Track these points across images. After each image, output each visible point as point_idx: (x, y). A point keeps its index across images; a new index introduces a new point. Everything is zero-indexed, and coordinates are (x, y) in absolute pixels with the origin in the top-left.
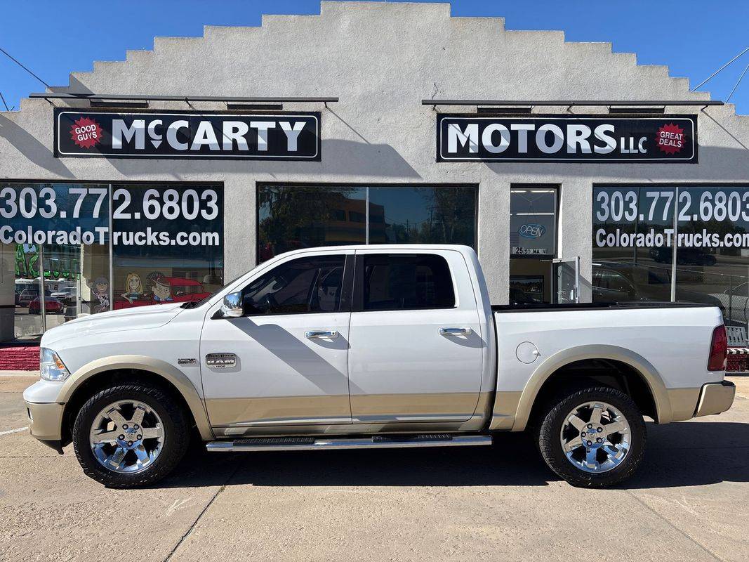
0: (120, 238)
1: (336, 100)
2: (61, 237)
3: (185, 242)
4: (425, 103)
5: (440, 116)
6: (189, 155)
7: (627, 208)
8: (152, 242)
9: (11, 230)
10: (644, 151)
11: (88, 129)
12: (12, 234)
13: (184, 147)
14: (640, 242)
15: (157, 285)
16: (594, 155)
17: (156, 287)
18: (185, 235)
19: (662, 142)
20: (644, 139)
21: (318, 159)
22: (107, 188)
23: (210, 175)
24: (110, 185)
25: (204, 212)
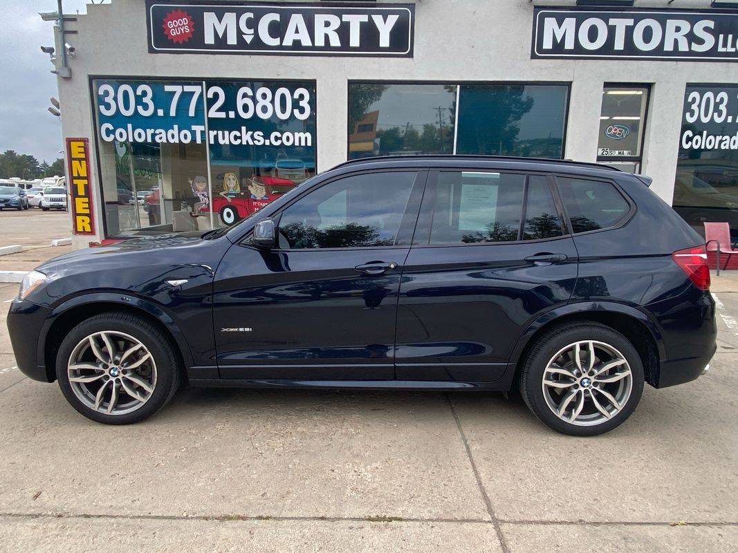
0: (216, 137)
2: (160, 136)
3: (279, 142)
5: (537, 9)
6: (281, 50)
7: (717, 109)
8: (247, 142)
9: (111, 128)
11: (180, 22)
12: (113, 132)
13: (276, 42)
14: (725, 145)
15: (253, 184)
16: (691, 53)
17: (252, 186)
18: (279, 135)
21: (410, 55)
22: (202, 85)
23: (303, 73)
24: (204, 82)
25: (296, 112)
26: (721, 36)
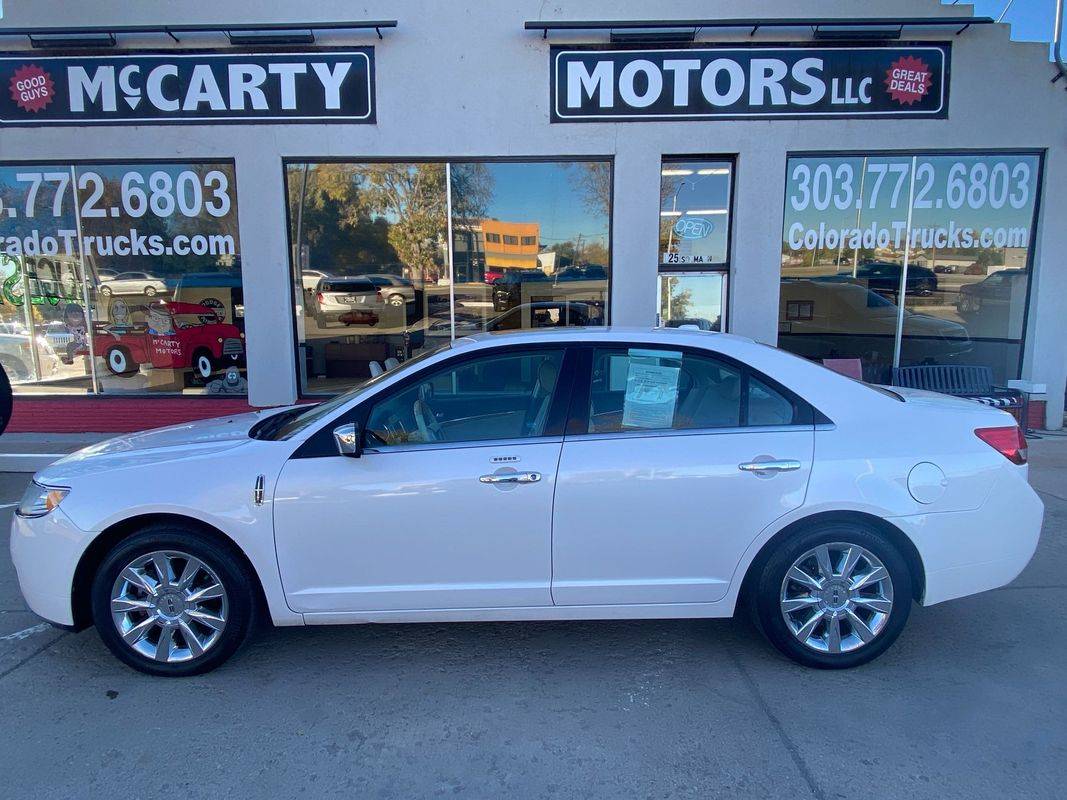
0: (94, 246)
1: (394, 25)
2: (13, 246)
3: (186, 251)
4: (529, 26)
5: (555, 49)
6: (181, 117)
7: (837, 190)
8: (140, 251)
10: (867, 101)
11: (35, 82)
13: (174, 105)
15: (152, 313)
16: (790, 107)
17: (150, 316)
18: (185, 240)
19: (895, 86)
20: (868, 80)
21: (372, 120)
22: (69, 171)
23: (214, 148)
24: (72, 167)
25: (210, 206)
26: (835, 82)
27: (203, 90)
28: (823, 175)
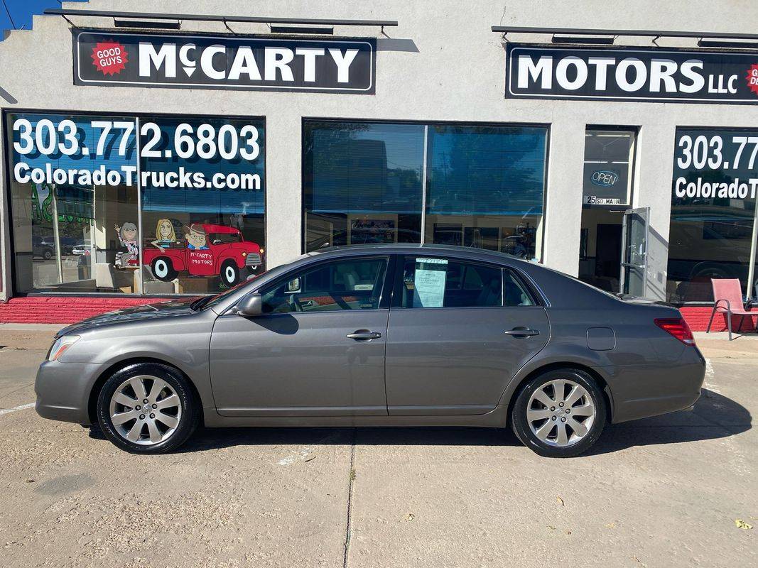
0: (149, 179)
1: (395, 24)
2: (84, 177)
3: (223, 185)
4: (495, 29)
5: (509, 46)
6: (226, 84)
7: (711, 155)
8: (185, 184)
9: (27, 167)
10: (734, 91)
11: (112, 52)
12: (29, 172)
13: (221, 75)
14: (723, 193)
15: (192, 232)
16: (679, 94)
17: (190, 234)
18: (222, 177)
19: (754, 81)
20: (735, 77)
21: (372, 92)
22: (134, 121)
23: (250, 109)
24: (137, 119)
25: (243, 151)
26: (711, 77)
27: (245, 64)
28: (701, 144)
